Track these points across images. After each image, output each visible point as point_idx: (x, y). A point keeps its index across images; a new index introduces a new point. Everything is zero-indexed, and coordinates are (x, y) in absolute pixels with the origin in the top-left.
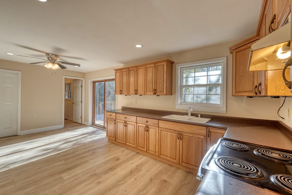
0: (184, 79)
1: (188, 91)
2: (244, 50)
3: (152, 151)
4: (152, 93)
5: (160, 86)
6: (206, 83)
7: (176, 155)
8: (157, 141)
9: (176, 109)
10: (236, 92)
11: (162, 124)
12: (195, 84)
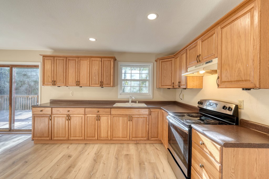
0: (123, 74)
1: (127, 83)
2: (166, 61)
3: (104, 137)
4: (99, 85)
5: (107, 79)
6: (139, 79)
7: (127, 134)
8: (109, 127)
9: (118, 98)
10: (161, 86)
11: (114, 112)
12: (132, 79)
